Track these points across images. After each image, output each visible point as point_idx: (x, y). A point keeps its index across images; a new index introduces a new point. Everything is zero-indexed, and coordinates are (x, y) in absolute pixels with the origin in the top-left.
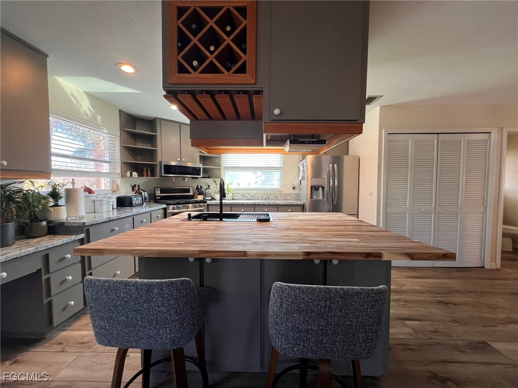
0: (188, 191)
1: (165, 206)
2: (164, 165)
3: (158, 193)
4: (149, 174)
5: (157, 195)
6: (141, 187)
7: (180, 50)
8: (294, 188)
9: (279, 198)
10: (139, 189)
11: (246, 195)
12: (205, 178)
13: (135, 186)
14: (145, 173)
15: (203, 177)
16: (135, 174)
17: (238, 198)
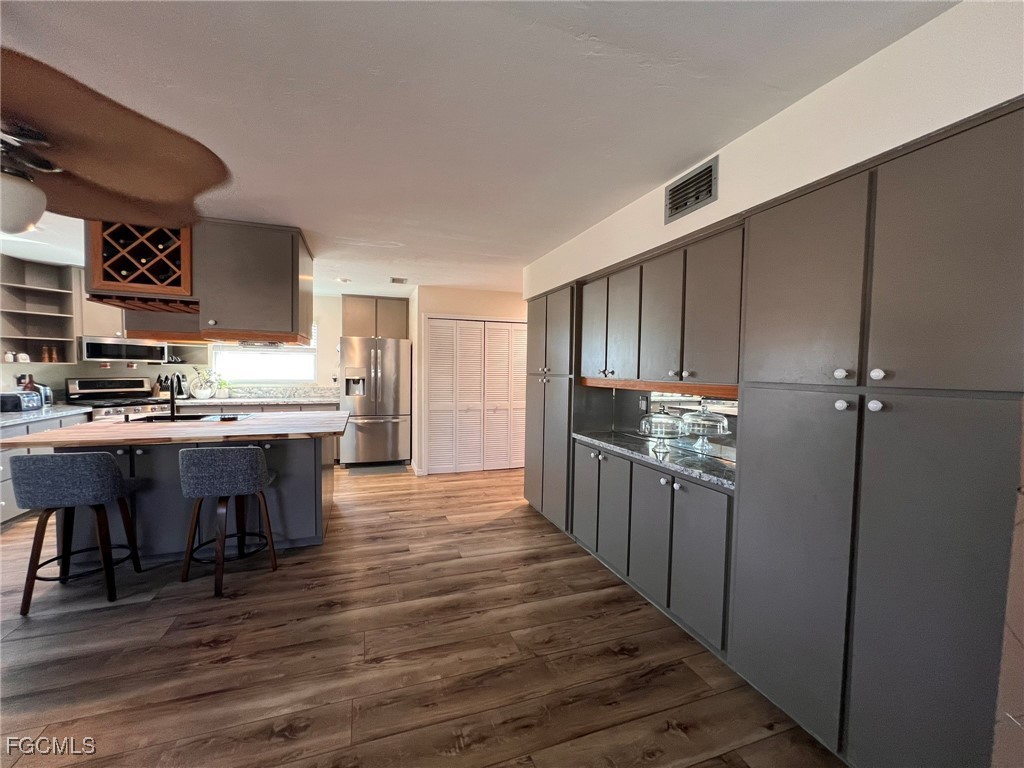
0: (140, 384)
1: (90, 409)
2: (88, 344)
3: (74, 388)
4: (55, 356)
5: (71, 391)
6: (35, 379)
7: (105, 260)
8: (335, 380)
9: (313, 394)
10: (31, 381)
11: (255, 390)
12: (175, 362)
13: (23, 377)
14: (46, 356)
15: (169, 362)
16: (24, 357)
17: (239, 395)
